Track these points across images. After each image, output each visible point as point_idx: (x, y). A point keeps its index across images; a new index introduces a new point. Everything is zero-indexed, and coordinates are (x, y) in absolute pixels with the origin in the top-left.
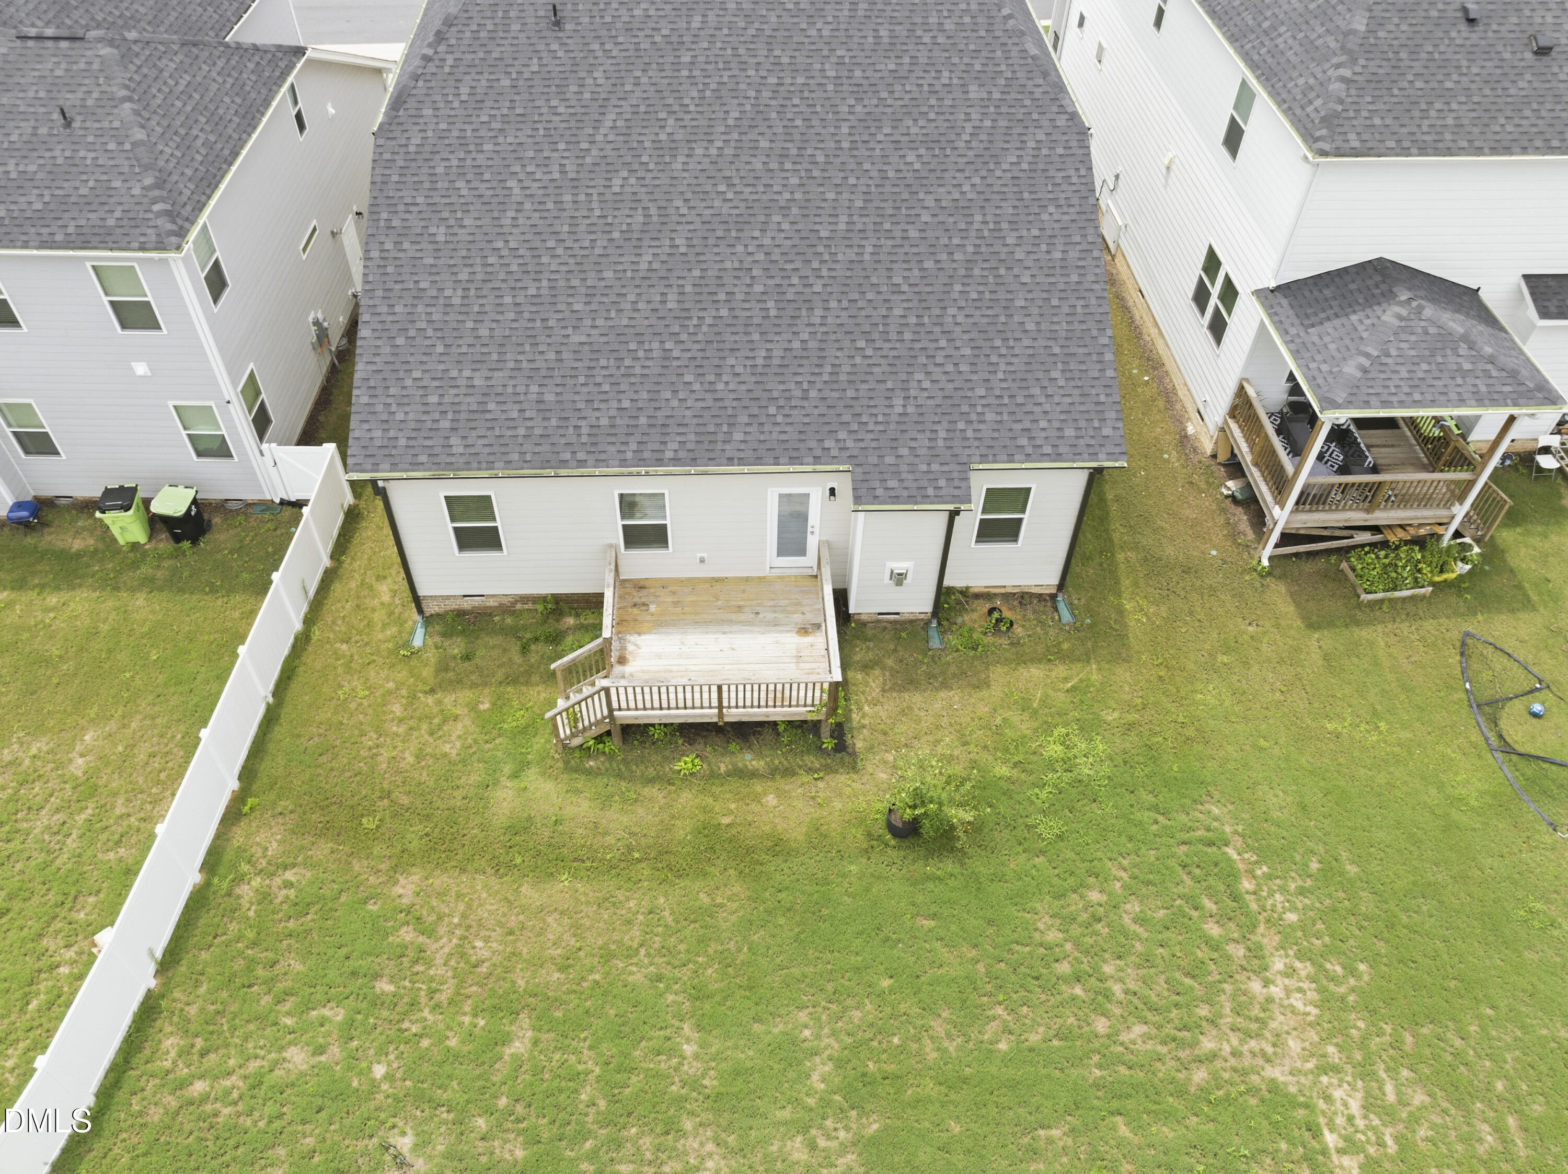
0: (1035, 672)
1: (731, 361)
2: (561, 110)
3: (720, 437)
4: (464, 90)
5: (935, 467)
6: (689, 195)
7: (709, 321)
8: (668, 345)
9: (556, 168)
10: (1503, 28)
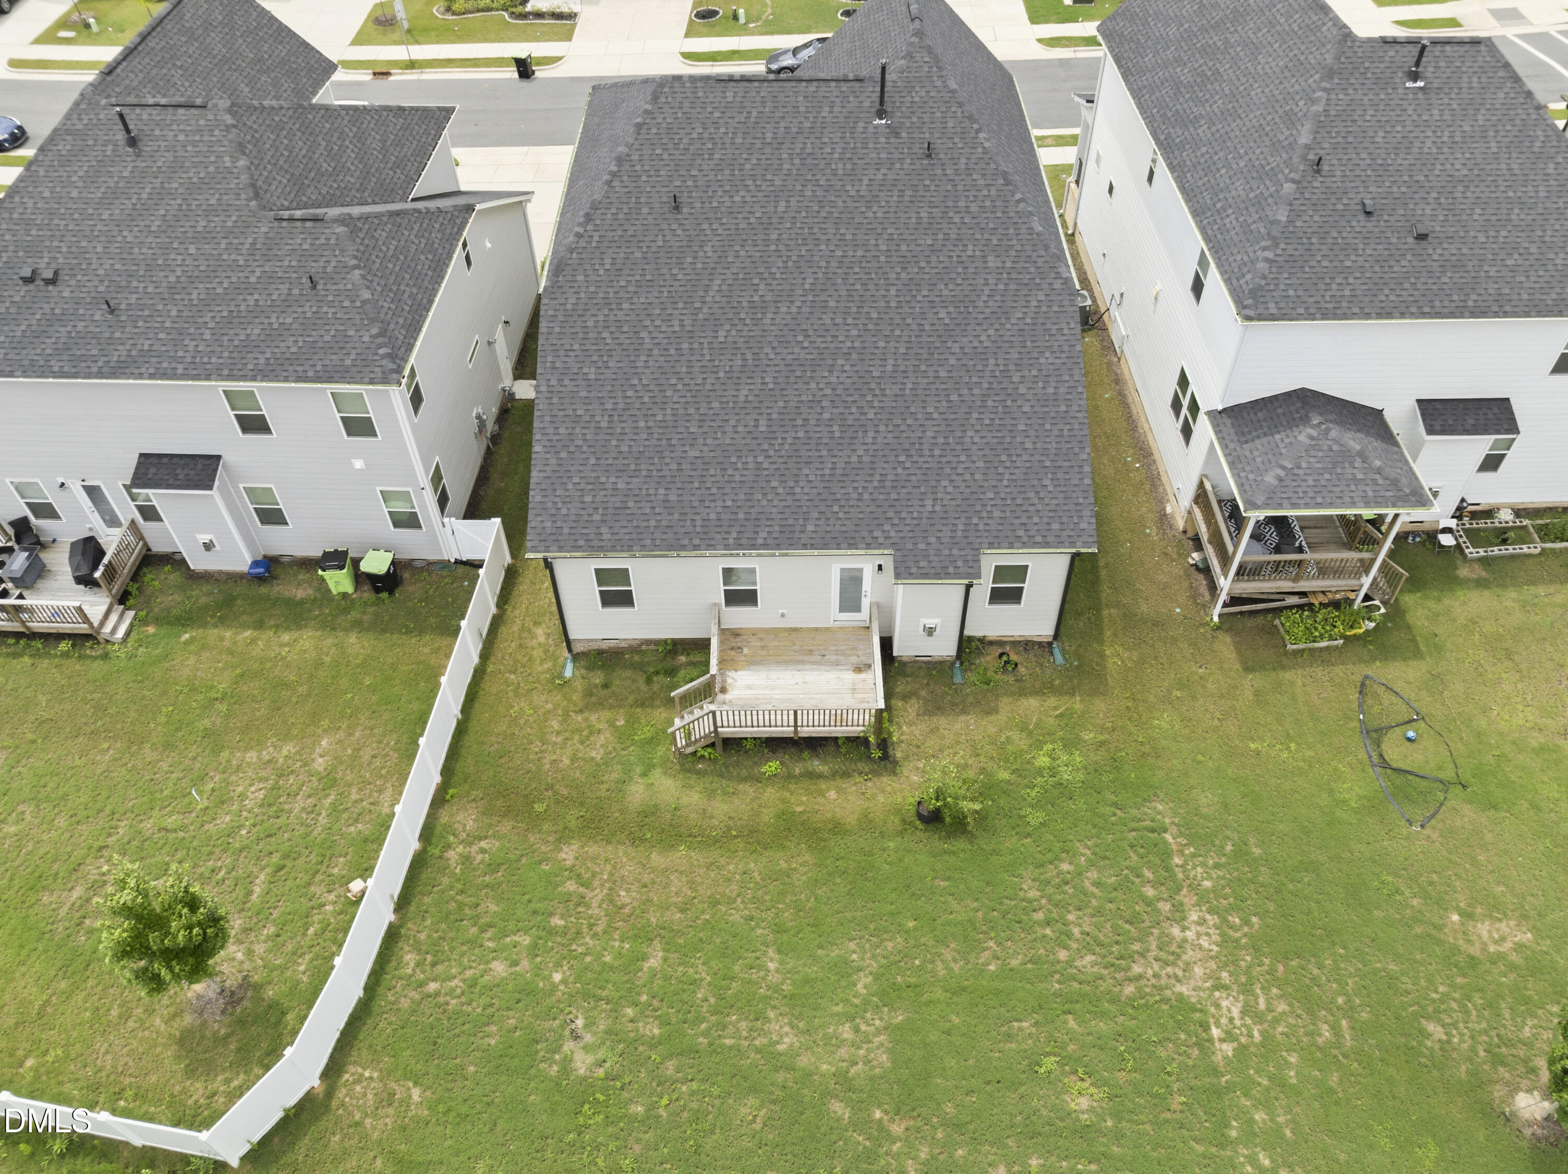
0: (1033, 702)
1: (806, 471)
2: (680, 277)
3: (798, 528)
4: (608, 261)
5: (955, 552)
6: (775, 344)
7: (790, 441)
8: (760, 459)
9: (676, 323)
10: (1392, 219)
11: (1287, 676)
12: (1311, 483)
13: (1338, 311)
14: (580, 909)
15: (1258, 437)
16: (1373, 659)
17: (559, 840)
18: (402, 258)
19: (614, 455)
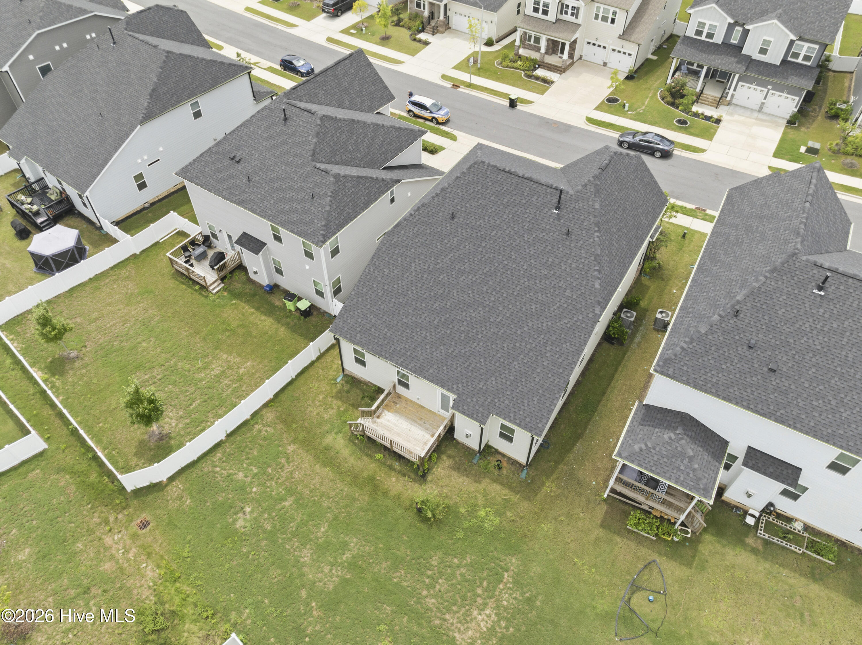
0: (497, 487)
1: (442, 348)
2: (439, 247)
3: (426, 369)
4: (416, 229)
5: (481, 409)
6: (459, 290)
7: (443, 332)
8: (428, 334)
9: (427, 265)
10: (762, 355)
11: (618, 539)
12: (655, 459)
13: (704, 387)
14: (280, 470)
15: (649, 426)
16: (666, 555)
17: (292, 441)
18: (353, 196)
19: (377, 308)
